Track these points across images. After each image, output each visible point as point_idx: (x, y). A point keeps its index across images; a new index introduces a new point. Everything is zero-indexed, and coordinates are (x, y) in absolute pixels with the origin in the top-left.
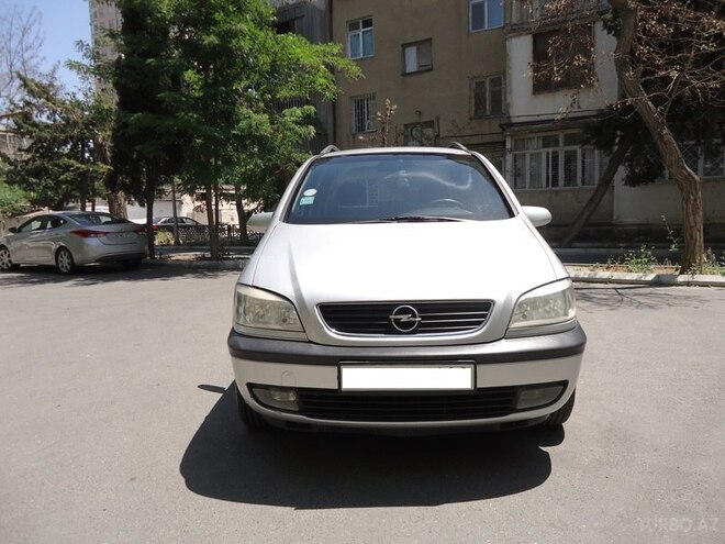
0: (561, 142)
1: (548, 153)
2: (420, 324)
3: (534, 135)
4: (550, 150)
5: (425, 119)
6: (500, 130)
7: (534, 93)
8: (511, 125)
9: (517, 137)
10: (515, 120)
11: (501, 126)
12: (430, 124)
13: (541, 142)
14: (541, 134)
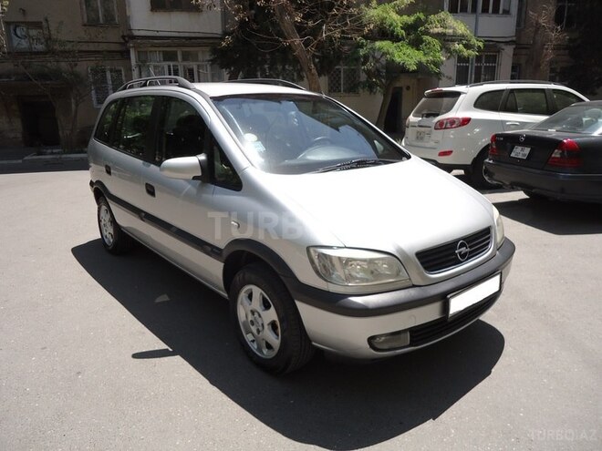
0: (180, 57)
1: (169, 66)
2: (470, 252)
3: (156, 49)
4: (171, 64)
5: (30, 19)
6: (122, 41)
7: (152, 10)
8: (134, 37)
9: (139, 50)
10: (136, 33)
11: (123, 37)
12: (37, 25)
13: (161, 55)
14: (161, 49)
